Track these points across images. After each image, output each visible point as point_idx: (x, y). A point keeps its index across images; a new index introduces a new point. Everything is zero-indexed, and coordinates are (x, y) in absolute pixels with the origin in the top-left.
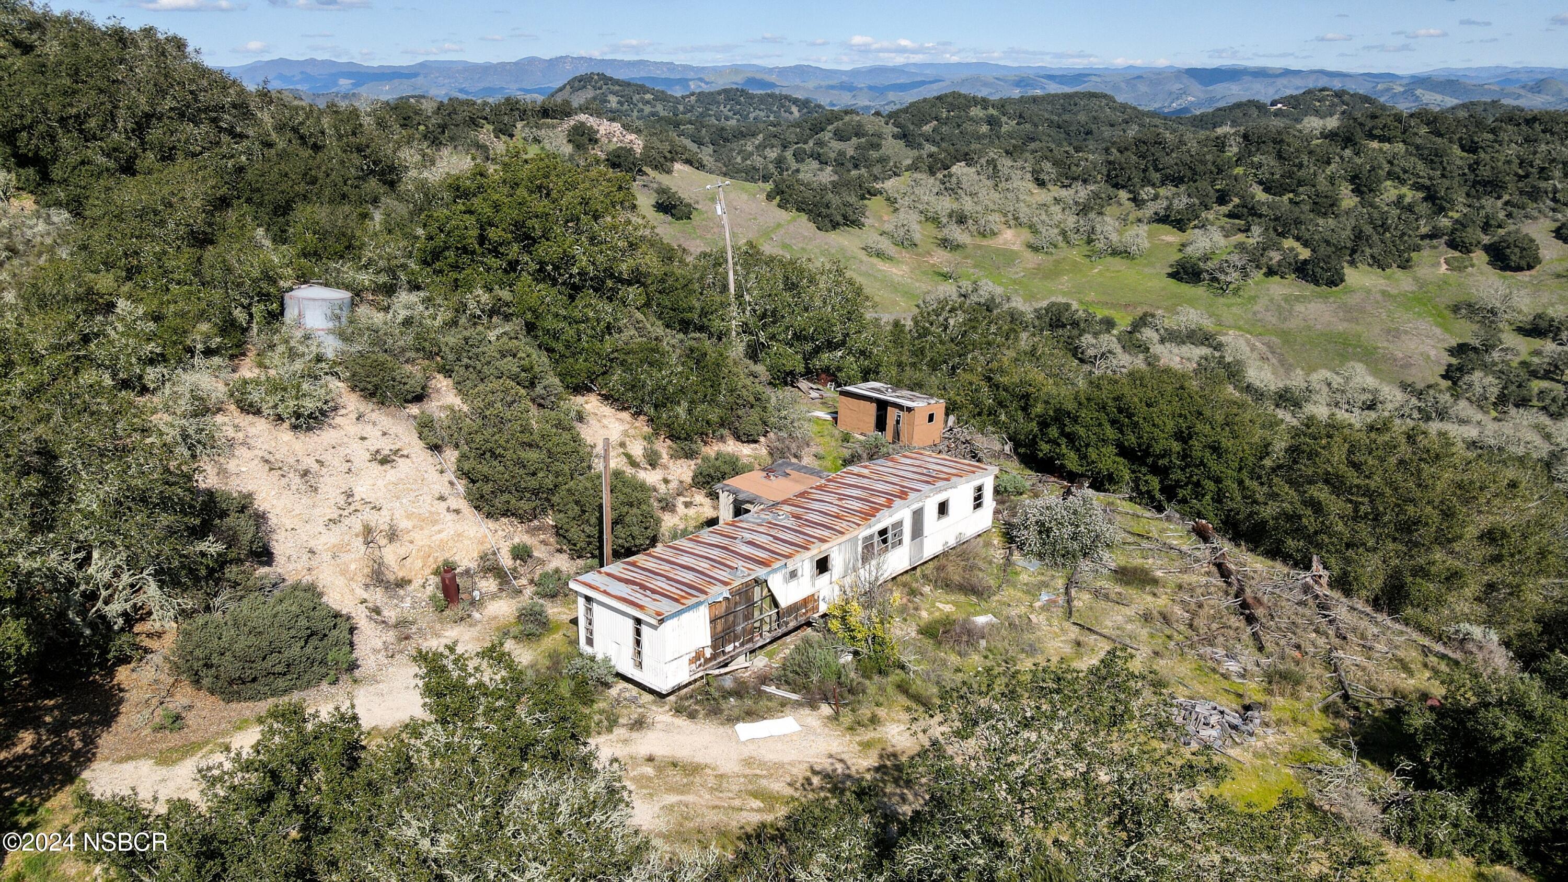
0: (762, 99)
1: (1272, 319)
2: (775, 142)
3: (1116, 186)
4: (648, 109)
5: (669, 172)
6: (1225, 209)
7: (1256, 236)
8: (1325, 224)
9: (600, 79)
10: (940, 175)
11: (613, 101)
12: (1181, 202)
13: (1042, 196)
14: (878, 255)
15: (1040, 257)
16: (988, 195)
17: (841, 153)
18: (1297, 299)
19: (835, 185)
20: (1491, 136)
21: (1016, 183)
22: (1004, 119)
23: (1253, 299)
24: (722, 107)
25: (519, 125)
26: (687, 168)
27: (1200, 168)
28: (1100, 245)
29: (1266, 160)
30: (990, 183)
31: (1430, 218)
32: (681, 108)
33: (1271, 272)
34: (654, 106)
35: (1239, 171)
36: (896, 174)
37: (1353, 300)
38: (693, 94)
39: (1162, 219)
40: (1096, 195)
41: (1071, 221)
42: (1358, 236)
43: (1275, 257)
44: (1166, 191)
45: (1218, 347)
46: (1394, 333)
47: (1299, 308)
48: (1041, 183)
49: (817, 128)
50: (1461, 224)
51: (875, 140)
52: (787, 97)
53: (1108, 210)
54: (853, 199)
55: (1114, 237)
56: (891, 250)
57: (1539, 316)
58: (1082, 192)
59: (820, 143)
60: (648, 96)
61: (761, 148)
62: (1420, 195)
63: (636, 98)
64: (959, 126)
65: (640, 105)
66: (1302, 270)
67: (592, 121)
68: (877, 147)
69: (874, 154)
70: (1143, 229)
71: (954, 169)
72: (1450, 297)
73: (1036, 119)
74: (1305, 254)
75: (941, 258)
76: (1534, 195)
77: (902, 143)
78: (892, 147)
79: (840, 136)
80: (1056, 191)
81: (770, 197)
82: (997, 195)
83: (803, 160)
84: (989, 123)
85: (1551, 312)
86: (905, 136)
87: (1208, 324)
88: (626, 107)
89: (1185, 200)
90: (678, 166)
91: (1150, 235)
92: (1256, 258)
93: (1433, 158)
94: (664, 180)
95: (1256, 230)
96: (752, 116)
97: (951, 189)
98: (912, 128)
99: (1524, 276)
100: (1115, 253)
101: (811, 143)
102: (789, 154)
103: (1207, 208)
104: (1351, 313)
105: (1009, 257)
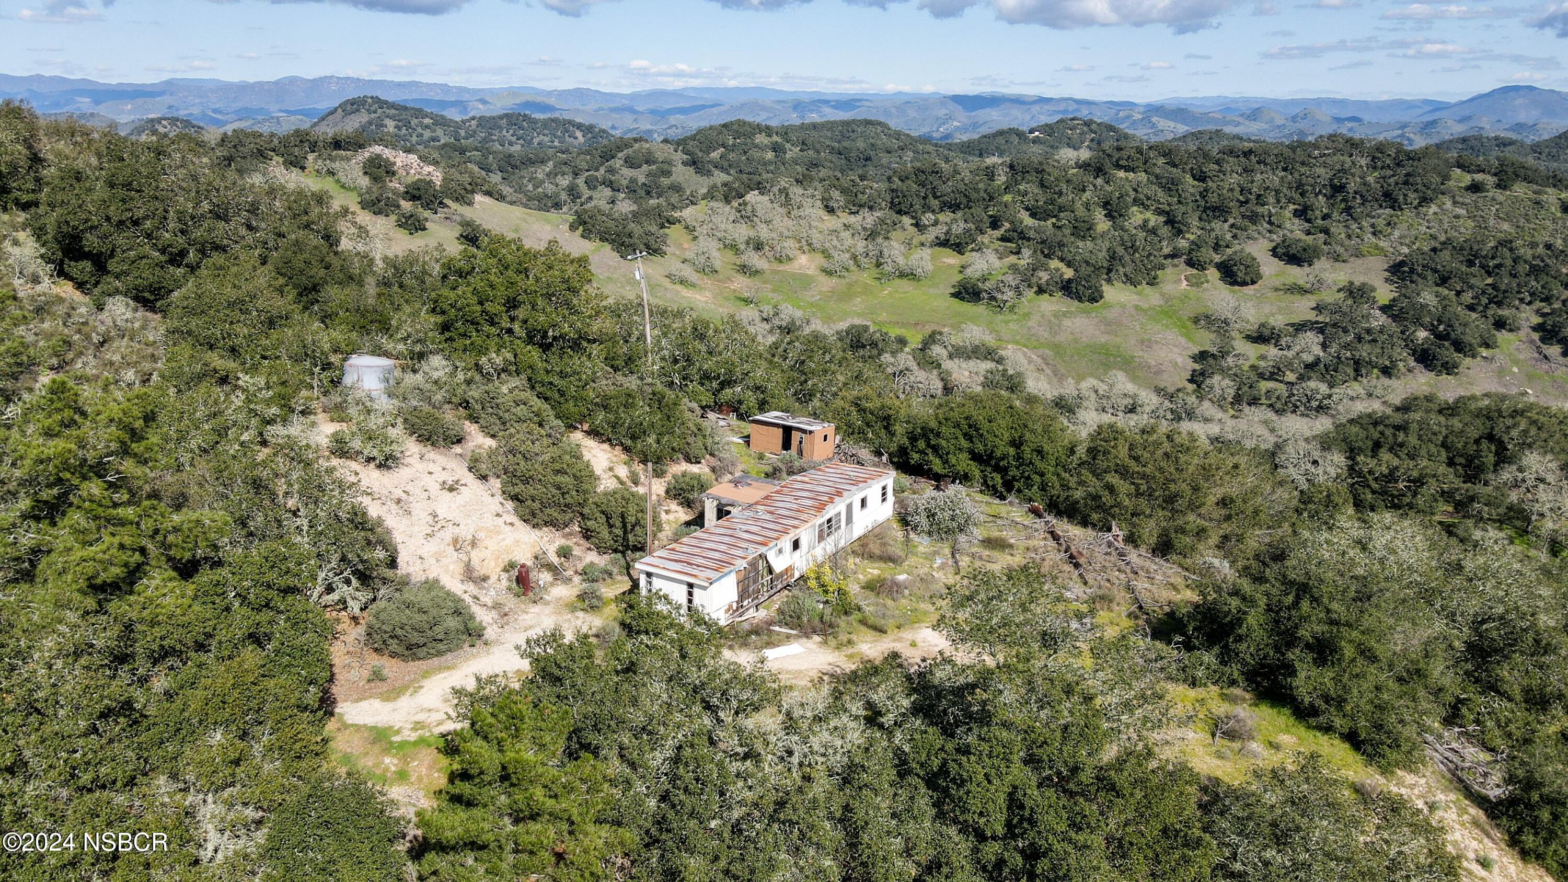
0: (546, 124)
1: (1044, 334)
2: (565, 169)
3: (899, 212)
4: (427, 134)
5: (470, 204)
6: (998, 233)
7: (1026, 258)
8: (1084, 246)
9: (374, 103)
10: (735, 204)
11: (390, 125)
12: (959, 228)
13: (831, 222)
14: (681, 283)
15: (834, 280)
16: (782, 223)
17: (633, 181)
18: (1065, 314)
19: (635, 215)
20: (1216, 167)
21: (807, 211)
22: (788, 146)
23: (1027, 315)
24: (504, 132)
25: (311, 157)
26: (487, 200)
27: (974, 195)
28: (888, 268)
29: (1030, 187)
30: (783, 211)
31: (1171, 240)
32: (463, 133)
33: (1041, 291)
34: (434, 131)
35: (1007, 198)
36: (693, 203)
37: (1111, 314)
38: (473, 118)
39: (943, 243)
40: (882, 221)
41: (861, 246)
42: (1113, 257)
43: (1044, 276)
44: (943, 217)
45: (1000, 361)
46: (1147, 344)
47: (1067, 323)
48: (831, 210)
49: (607, 156)
50: (1196, 245)
51: (665, 167)
52: (570, 122)
53: (893, 235)
54: (654, 229)
55: (901, 261)
56: (694, 277)
57: (1262, 325)
58: (869, 219)
59: (611, 171)
60: (427, 121)
61: (551, 175)
62: (1162, 219)
63: (414, 122)
64: (745, 153)
65: (419, 130)
66: (1067, 288)
67: (387, 153)
68: (668, 174)
69: (665, 181)
70: (926, 253)
71: (748, 197)
72: (1189, 311)
73: (818, 146)
74: (1069, 273)
75: (741, 283)
76: (1254, 218)
77: (691, 170)
78: (682, 174)
79: (630, 163)
80: (845, 218)
81: (573, 228)
82: (790, 222)
83: (595, 188)
84: (774, 150)
85: (1272, 321)
86: (694, 163)
87: (990, 340)
88: (404, 131)
89: (962, 225)
90: (478, 198)
91: (933, 258)
92: (1027, 278)
93: (1170, 186)
94: (466, 212)
95: (1026, 253)
96: (536, 141)
97: (747, 216)
98: (700, 154)
99: (1249, 290)
100: (902, 275)
101: (602, 170)
102: (580, 181)
103: (982, 232)
104: (1110, 326)
105: (805, 281)
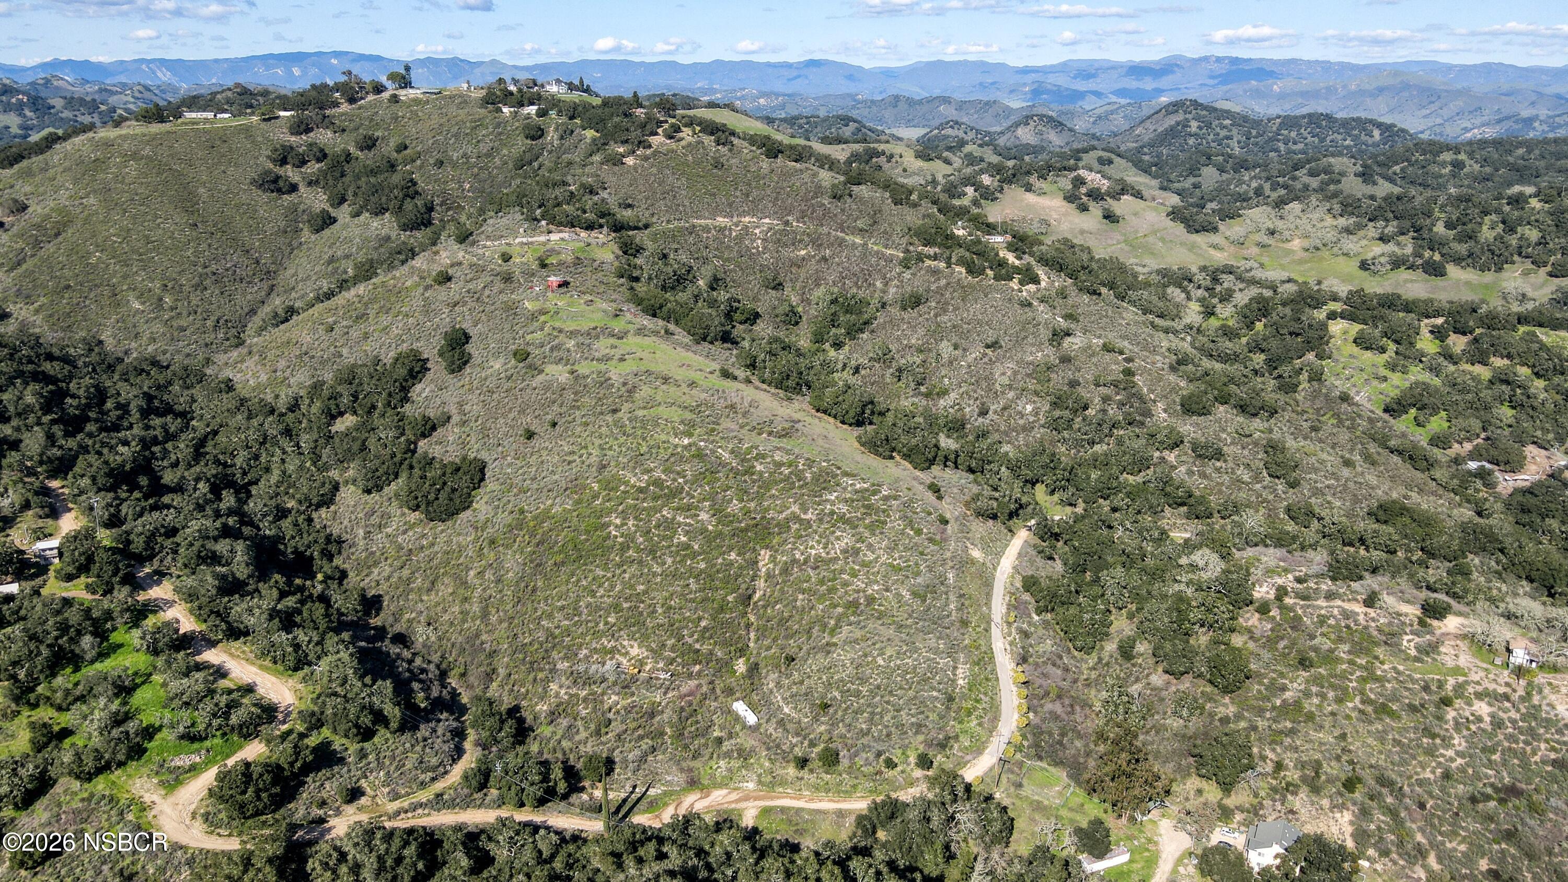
0: (1345, 123)
2: (1263, 174)
3: (1371, 220)
4: (1223, 133)
5: (1118, 200)
6: (1414, 235)
9: (1192, 105)
10: (1279, 208)
11: (1194, 125)
12: (1387, 230)
14: (1212, 246)
15: (1306, 254)
18: (1412, 281)
26: (1129, 198)
30: (1301, 214)
32: (1254, 132)
33: (1410, 268)
34: (1230, 131)
36: (1256, 207)
37: (1441, 284)
38: (1279, 117)
40: (1358, 224)
44: (1390, 224)
47: (1409, 285)
51: (1338, 177)
52: (1371, 121)
53: (1356, 232)
55: (1351, 246)
56: (1224, 245)
58: (1351, 222)
59: (1294, 178)
60: (1227, 122)
63: (1216, 122)
65: (1218, 130)
66: (1428, 268)
67: (1086, 173)
74: (1437, 260)
77: (1360, 179)
78: (1350, 183)
79: (1312, 174)
88: (1204, 131)
89: (1396, 229)
90: (1125, 197)
91: (1367, 246)
94: (1114, 204)
95: (1410, 247)
97: (1279, 215)
100: (1343, 254)
103: (1405, 234)
105: (1289, 252)
